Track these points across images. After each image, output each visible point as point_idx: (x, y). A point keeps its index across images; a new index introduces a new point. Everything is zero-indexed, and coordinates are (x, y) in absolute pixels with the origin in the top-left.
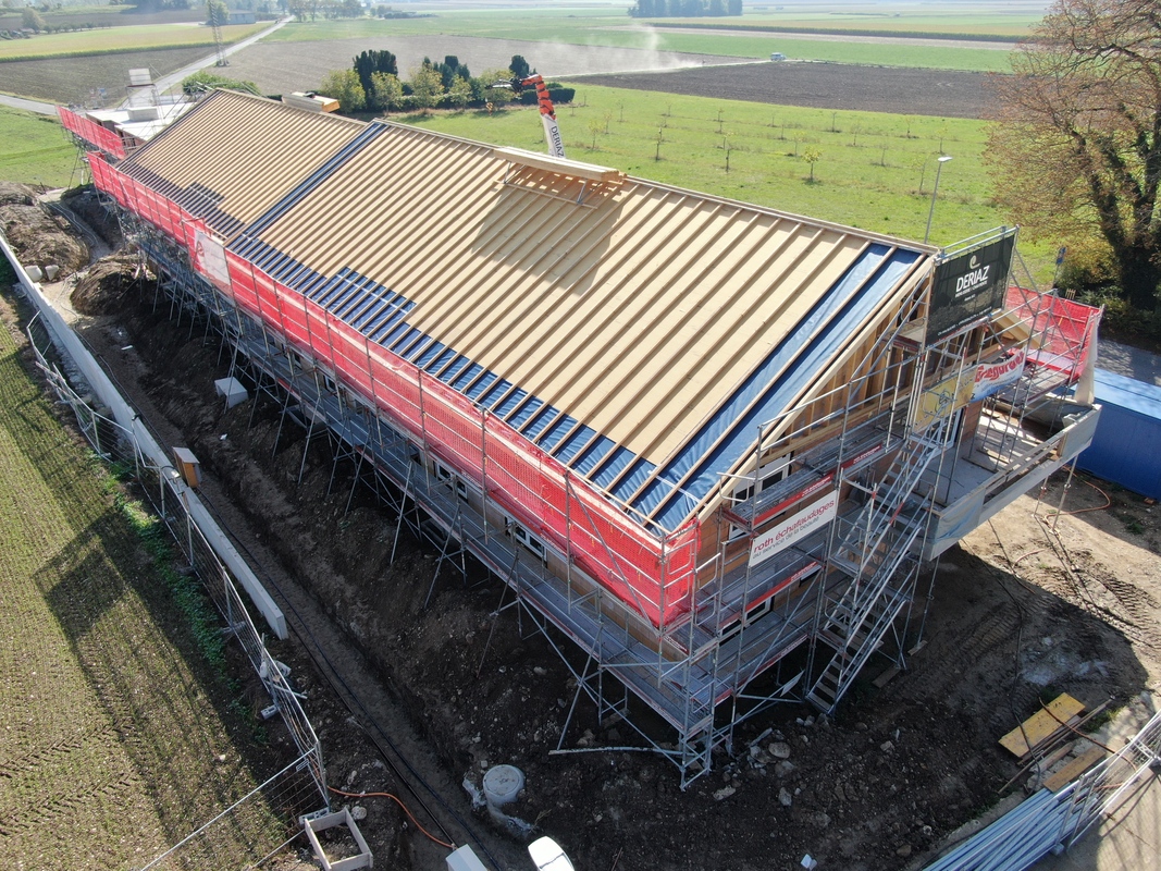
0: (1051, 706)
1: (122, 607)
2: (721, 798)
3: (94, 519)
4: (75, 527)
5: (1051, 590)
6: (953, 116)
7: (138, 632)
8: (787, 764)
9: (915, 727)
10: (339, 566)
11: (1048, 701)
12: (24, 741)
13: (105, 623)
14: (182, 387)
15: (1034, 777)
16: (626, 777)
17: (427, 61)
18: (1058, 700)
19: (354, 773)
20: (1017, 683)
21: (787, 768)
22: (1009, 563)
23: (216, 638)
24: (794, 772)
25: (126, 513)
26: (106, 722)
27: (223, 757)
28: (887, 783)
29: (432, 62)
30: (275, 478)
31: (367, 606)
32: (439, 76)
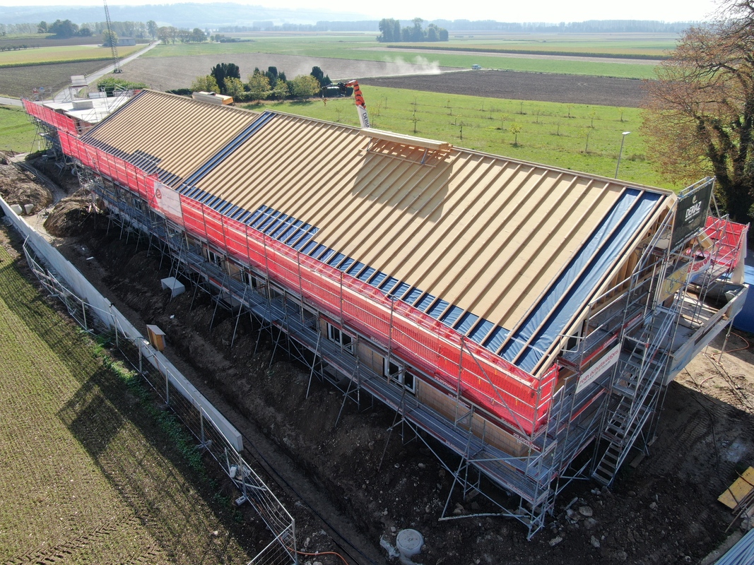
0: (744, 475)
1: (124, 433)
2: (554, 544)
3: (92, 374)
4: (81, 380)
5: (726, 401)
6: (593, 104)
7: (139, 450)
8: (592, 520)
9: (666, 493)
10: (269, 400)
11: (742, 472)
12: (74, 527)
13: (115, 444)
14: (135, 284)
15: (745, 521)
16: (492, 534)
17: (257, 70)
18: (747, 471)
19: (308, 539)
20: (719, 461)
21: (593, 523)
22: (697, 385)
23: (195, 452)
24: (597, 525)
25: (114, 369)
26: (130, 512)
27: (216, 533)
28: (659, 530)
29: (260, 70)
30: (214, 343)
31: (293, 427)
32: (267, 80)
